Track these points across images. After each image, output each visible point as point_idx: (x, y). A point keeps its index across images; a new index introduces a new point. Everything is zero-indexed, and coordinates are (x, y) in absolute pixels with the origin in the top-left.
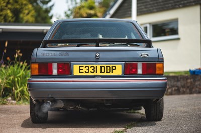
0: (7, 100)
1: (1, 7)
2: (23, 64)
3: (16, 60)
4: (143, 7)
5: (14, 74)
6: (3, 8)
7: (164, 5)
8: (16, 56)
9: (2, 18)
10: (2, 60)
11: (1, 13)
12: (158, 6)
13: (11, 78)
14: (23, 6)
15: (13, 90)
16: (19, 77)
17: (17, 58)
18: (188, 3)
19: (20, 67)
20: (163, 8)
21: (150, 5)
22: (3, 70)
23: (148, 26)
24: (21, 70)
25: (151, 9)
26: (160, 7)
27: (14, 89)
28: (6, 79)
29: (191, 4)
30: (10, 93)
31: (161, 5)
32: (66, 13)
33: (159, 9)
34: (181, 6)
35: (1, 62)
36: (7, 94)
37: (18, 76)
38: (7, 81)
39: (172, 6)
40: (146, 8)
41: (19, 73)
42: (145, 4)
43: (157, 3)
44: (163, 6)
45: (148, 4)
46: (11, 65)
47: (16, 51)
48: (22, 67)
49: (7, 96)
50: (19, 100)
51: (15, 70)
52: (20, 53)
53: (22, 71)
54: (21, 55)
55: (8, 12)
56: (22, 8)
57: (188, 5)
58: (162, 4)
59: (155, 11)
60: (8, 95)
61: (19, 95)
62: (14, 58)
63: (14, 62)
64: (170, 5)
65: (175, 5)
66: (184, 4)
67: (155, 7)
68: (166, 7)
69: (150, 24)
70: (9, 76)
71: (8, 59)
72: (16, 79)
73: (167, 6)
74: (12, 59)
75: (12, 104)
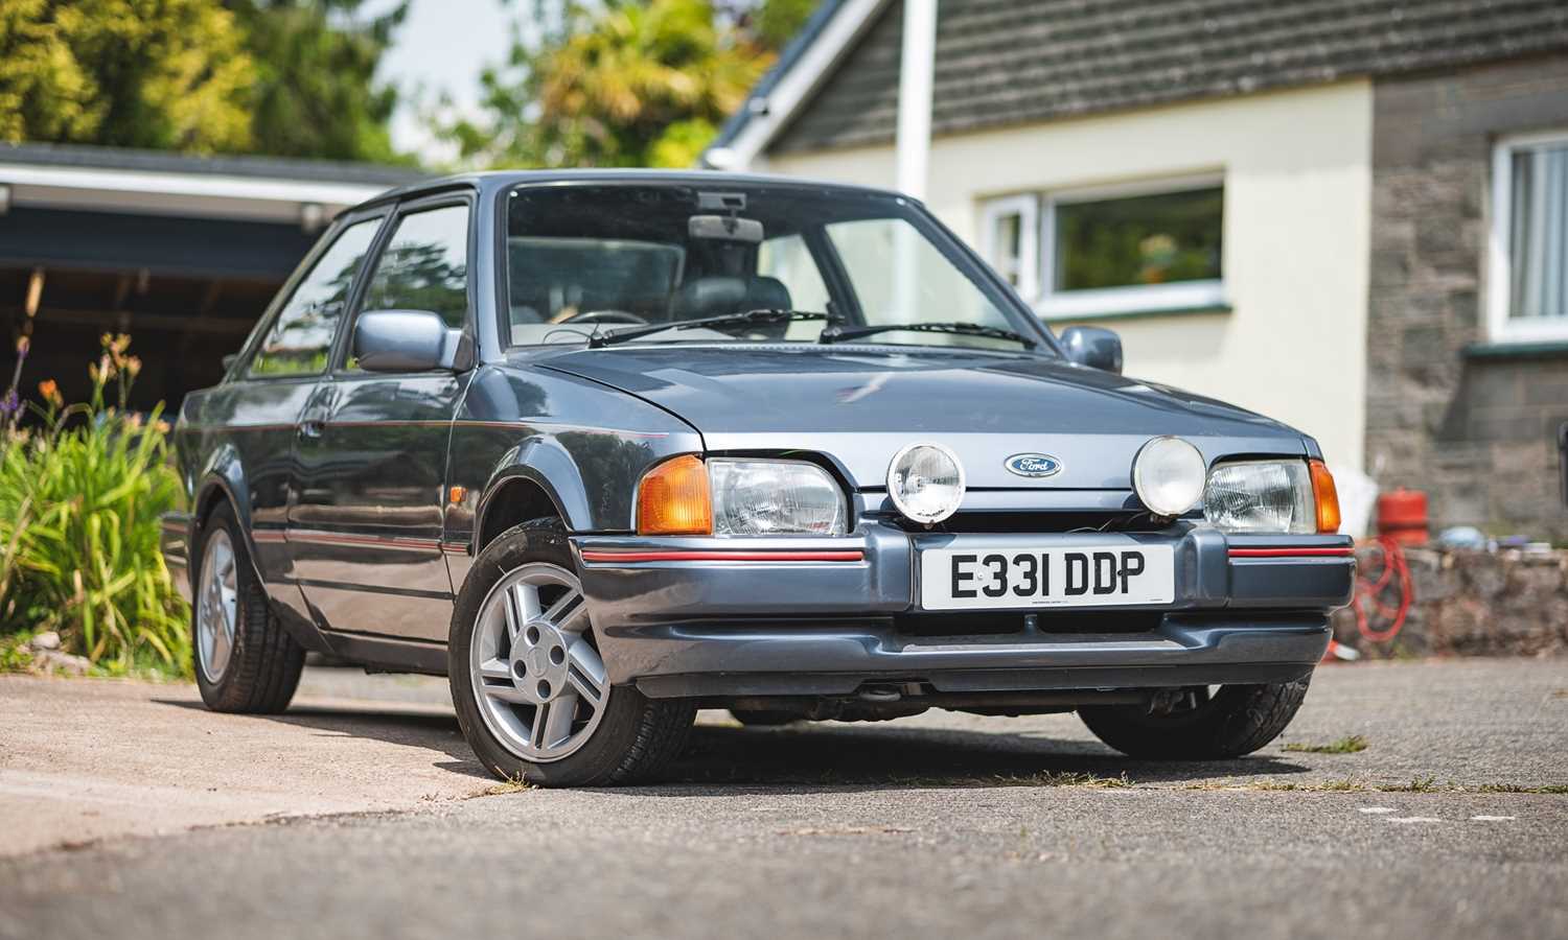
0: (33, 648)
1: (11, 21)
2: (144, 423)
3: (98, 395)
4: (999, 77)
5: (87, 487)
6: (21, 26)
7: (1138, 67)
8: (103, 373)
9: (13, 101)
10: (12, 393)
11: (10, 68)
12: (1098, 72)
13: (64, 509)
14: (169, 22)
15: (71, 591)
16: (114, 506)
17: (111, 384)
18: (1291, 64)
19: (123, 441)
20: (1126, 89)
21: (1045, 61)
22: (11, 456)
23: (1027, 207)
24: (131, 462)
25: (1052, 89)
26: (1113, 81)
27: (77, 578)
28: (34, 516)
29: (1314, 72)
30: (54, 606)
31: (1116, 70)
32: (488, 79)
33: (1103, 92)
34: (1246, 83)
35: (5, 405)
36: (33, 612)
37: (106, 499)
38: (38, 529)
39: (1189, 79)
40: (1014, 84)
41: (118, 480)
42: (1011, 56)
43: (1090, 54)
44: (1133, 78)
45: (1030, 53)
46: (69, 426)
47: (107, 338)
48: (135, 442)
49: (31, 625)
50: (110, 654)
51: (93, 462)
52: (128, 352)
53: (137, 469)
54: (134, 366)
55: (61, 57)
56: (159, 37)
57: (1293, 75)
58: (1124, 59)
59: (1078, 104)
60: (41, 619)
61: (110, 621)
62: (90, 384)
63: (90, 411)
64: (1177, 73)
65: (1213, 76)
66: (1266, 69)
67: (1076, 76)
68: (1147, 86)
69: (1039, 195)
70: (53, 498)
71: (49, 389)
72: (95, 522)
73: (1156, 76)
74: (78, 389)
75: (61, 669)
